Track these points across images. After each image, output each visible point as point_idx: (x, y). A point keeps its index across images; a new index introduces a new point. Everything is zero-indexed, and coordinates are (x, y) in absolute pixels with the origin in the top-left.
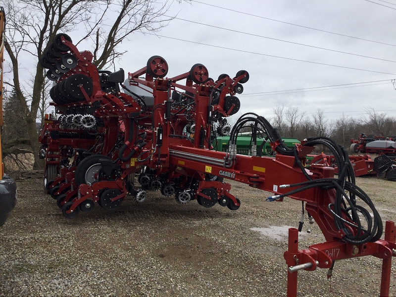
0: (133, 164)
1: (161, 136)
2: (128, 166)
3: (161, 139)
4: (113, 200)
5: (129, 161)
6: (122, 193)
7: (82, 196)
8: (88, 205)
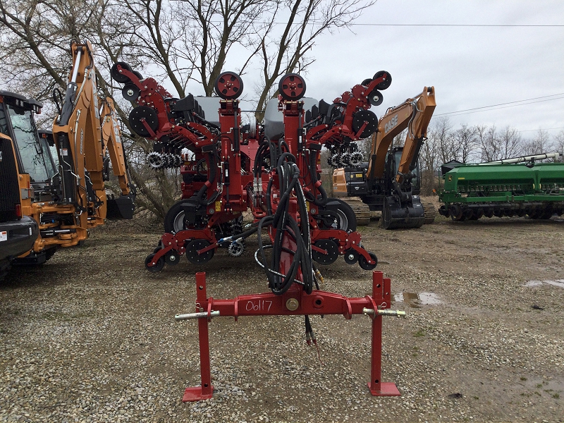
0: (218, 209)
1: (227, 173)
2: (211, 211)
3: (227, 175)
4: (199, 252)
5: (213, 206)
6: (211, 244)
7: (165, 246)
8: (172, 257)
